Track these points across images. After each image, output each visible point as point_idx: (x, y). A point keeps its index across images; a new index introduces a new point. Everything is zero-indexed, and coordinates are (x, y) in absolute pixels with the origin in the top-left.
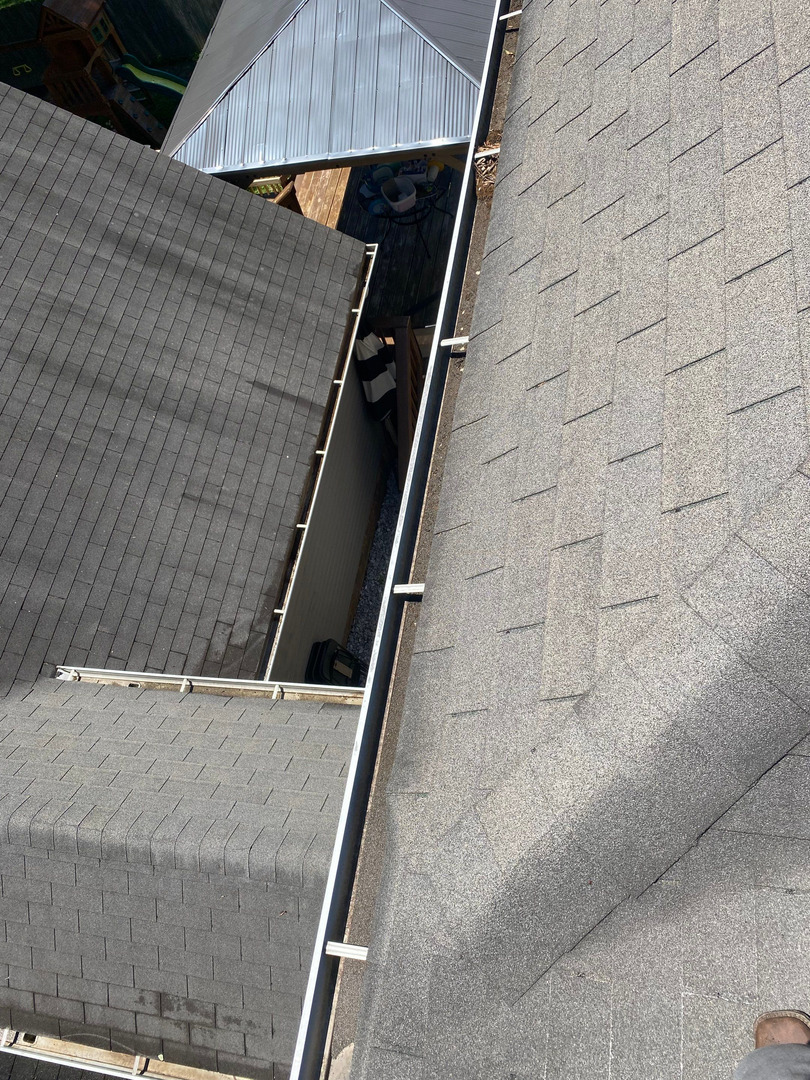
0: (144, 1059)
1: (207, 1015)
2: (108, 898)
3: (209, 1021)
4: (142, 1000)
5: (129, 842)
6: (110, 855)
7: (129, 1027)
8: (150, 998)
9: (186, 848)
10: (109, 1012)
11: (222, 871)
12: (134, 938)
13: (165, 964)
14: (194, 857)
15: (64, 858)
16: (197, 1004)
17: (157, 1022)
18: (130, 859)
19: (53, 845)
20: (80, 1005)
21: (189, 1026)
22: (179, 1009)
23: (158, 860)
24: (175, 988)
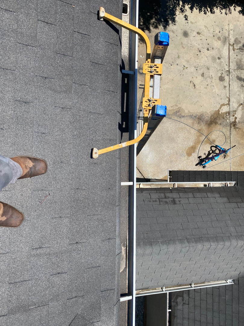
0: (175, 187)
1: (162, 201)
2: (196, 227)
3: (161, 200)
4: (179, 201)
5: (195, 244)
6: (199, 239)
7: (181, 194)
8: (178, 202)
9: (178, 246)
10: (187, 197)
11: (167, 242)
12: (186, 217)
13: (176, 212)
14: (176, 244)
15: (212, 236)
16: (165, 203)
17: (174, 197)
18: (194, 239)
19: (216, 238)
20: (195, 197)
21: (166, 198)
22: (169, 201)
23: (186, 241)
24: (171, 206)
